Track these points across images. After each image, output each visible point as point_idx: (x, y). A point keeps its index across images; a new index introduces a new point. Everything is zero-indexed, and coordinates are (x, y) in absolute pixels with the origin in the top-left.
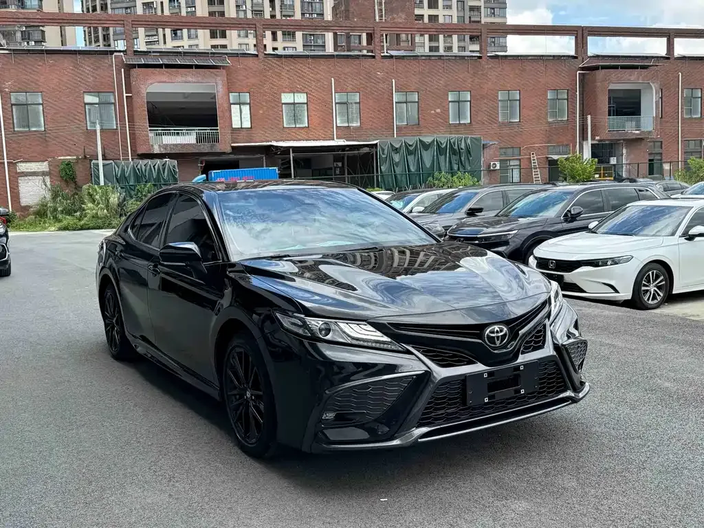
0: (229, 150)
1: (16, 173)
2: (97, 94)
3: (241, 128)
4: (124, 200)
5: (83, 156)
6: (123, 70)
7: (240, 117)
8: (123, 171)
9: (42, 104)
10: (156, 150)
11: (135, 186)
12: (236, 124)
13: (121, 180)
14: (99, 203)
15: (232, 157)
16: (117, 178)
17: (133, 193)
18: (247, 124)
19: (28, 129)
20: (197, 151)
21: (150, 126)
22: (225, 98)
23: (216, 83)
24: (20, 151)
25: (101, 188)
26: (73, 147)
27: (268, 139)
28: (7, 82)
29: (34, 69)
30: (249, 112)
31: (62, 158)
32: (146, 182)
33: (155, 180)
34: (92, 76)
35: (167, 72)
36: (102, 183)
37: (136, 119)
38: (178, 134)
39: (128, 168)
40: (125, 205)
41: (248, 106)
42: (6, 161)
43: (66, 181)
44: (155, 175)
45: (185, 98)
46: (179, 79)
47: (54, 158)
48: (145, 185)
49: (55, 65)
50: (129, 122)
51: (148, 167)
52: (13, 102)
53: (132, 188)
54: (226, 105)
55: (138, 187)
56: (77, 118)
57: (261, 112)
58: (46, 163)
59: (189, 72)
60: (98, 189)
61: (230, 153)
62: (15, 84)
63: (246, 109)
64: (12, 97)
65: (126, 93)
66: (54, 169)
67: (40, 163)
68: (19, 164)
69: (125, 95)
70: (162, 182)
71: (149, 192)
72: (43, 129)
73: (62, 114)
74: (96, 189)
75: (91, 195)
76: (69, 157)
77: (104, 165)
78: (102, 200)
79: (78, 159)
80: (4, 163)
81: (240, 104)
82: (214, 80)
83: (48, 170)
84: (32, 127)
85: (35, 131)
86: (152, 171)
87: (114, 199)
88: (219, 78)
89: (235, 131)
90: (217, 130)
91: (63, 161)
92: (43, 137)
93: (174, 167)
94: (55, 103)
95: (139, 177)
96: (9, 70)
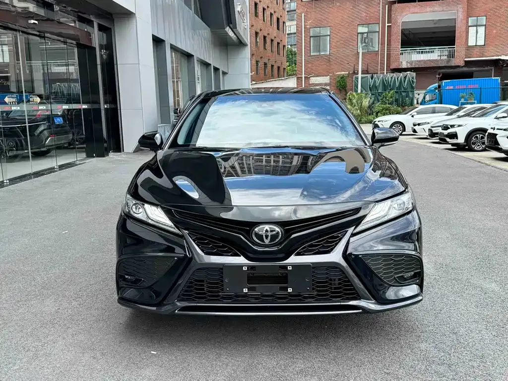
0: (462, 64)
1: (309, 84)
2: (367, 25)
3: (476, 46)
4: (373, 103)
5: (353, 71)
6: (387, 6)
7: (476, 37)
8: (375, 82)
9: (330, 35)
10: (404, 65)
11: (382, 93)
12: (471, 42)
13: (373, 88)
14: (355, 106)
15: (465, 69)
16: (370, 88)
17: (380, 98)
18: (481, 42)
19: (319, 54)
20: (436, 65)
21: (401, 48)
22: (465, 22)
23: (457, 10)
24: (312, 69)
25: (358, 94)
26: (347, 65)
27: (498, 54)
28: (309, 21)
29: (326, 10)
30: (484, 32)
31: (339, 73)
32: (390, 90)
33: (397, 88)
34: (365, 13)
35: (419, 5)
36: (359, 91)
37: (392, 43)
38: (422, 52)
39: (378, 79)
40: (373, 107)
41: (484, 27)
42: (303, 76)
43: (340, 89)
44: (397, 84)
45: (435, 24)
46: (428, 9)
47: (333, 73)
48: (389, 92)
49: (340, 6)
50: (387, 45)
51: (393, 79)
52: (311, 35)
53: (380, 94)
54: (464, 28)
55: (384, 94)
56: (351, 44)
57: (495, 31)
58: (329, 76)
59: (436, 3)
60: (355, 95)
61: (463, 67)
62: (314, 22)
63: (482, 30)
64: (311, 32)
65: (388, 23)
66: (333, 81)
67: (324, 77)
68: (311, 78)
69: (387, 25)
70: (403, 90)
71: (391, 97)
72: (328, 53)
73: (342, 42)
74: (354, 96)
75: (351, 100)
76: (343, 73)
77: (362, 78)
78: (357, 103)
79: (349, 74)
80: (302, 77)
81: (476, 26)
82: (456, 8)
83: (329, 82)
84: (322, 52)
85: (323, 55)
86: (395, 81)
87: (366, 103)
88: (460, 6)
89: (469, 48)
90: (454, 48)
91: (339, 76)
92: (328, 59)
93: (413, 78)
94: (338, 34)
95: (386, 86)
96: (311, 12)
